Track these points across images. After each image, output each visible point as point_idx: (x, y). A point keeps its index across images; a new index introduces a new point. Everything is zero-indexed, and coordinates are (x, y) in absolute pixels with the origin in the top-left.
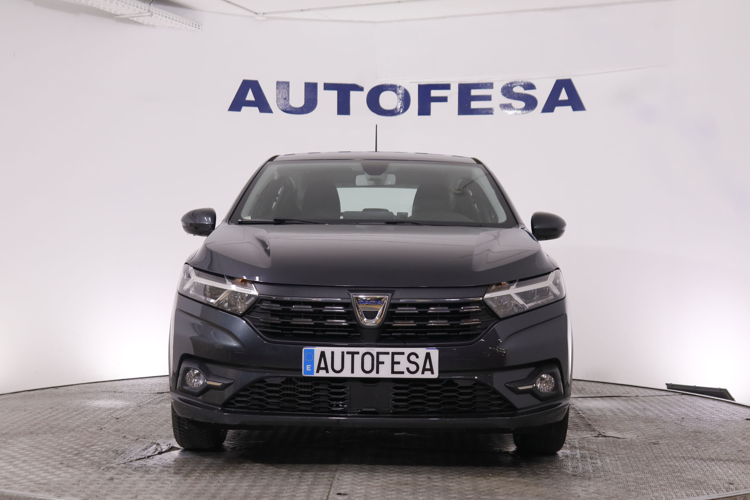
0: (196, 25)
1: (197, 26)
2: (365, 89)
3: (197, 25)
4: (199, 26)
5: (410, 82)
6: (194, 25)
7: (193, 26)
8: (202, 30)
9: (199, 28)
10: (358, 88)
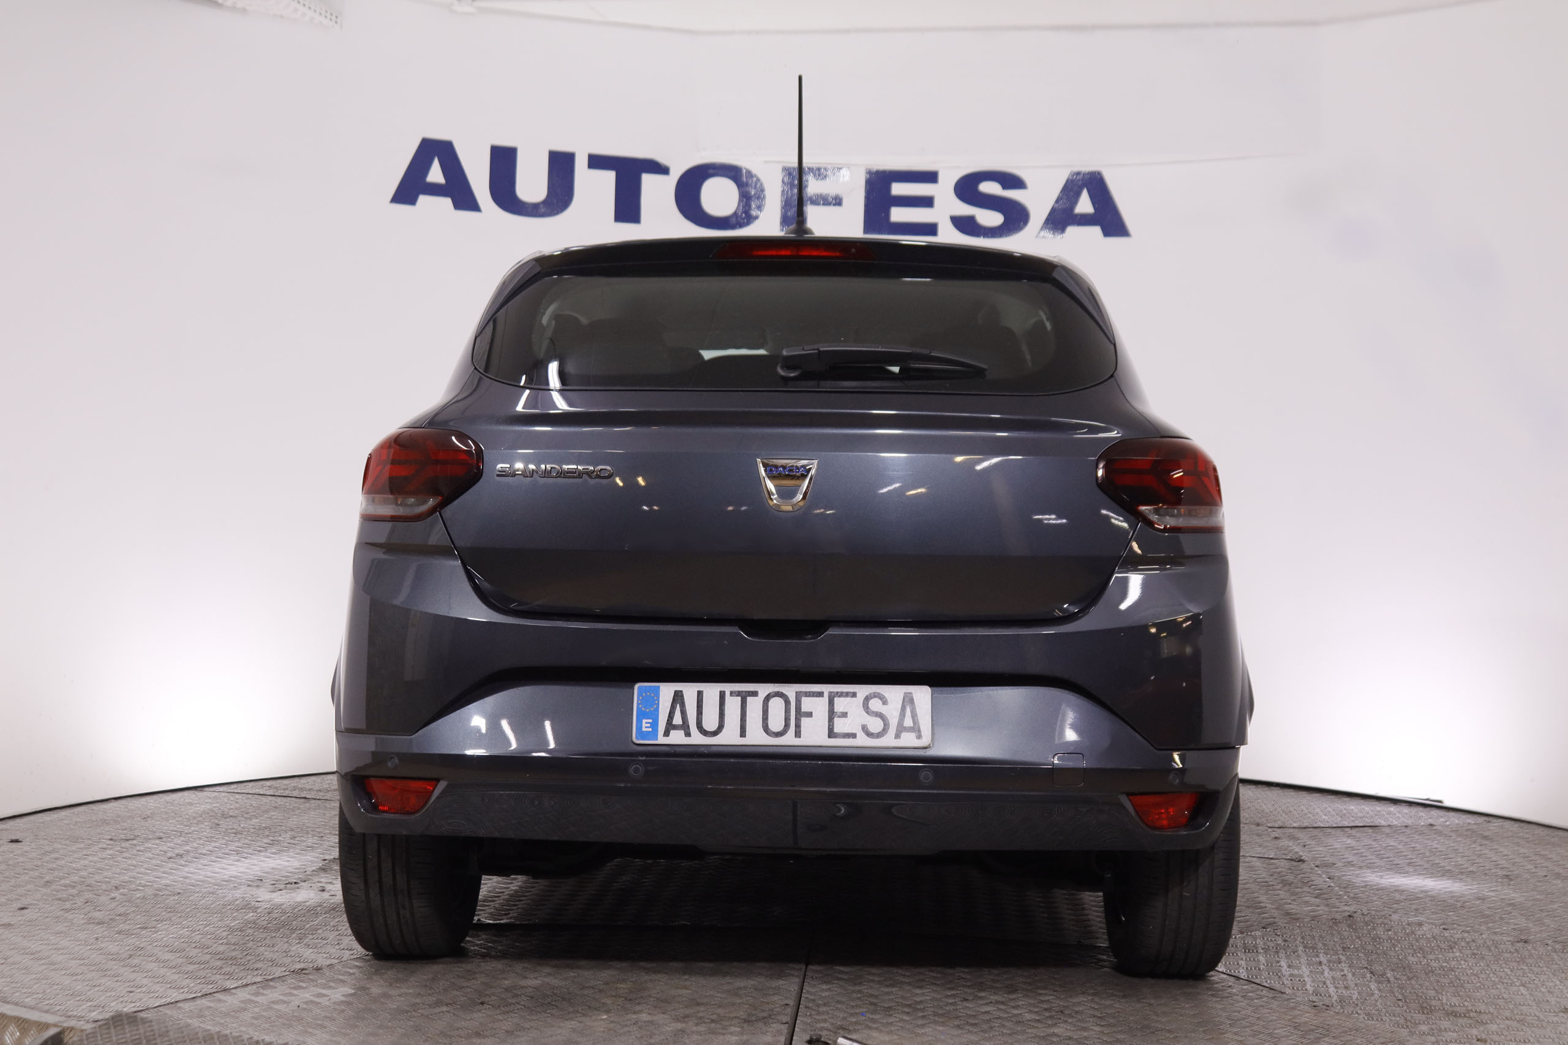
0: (331, 14)
1: (334, 18)
2: (672, 171)
3: (334, 16)
4: (337, 17)
5: (766, 162)
6: (329, 15)
7: (326, 17)
8: (341, 27)
9: (336, 22)
10: (658, 168)
